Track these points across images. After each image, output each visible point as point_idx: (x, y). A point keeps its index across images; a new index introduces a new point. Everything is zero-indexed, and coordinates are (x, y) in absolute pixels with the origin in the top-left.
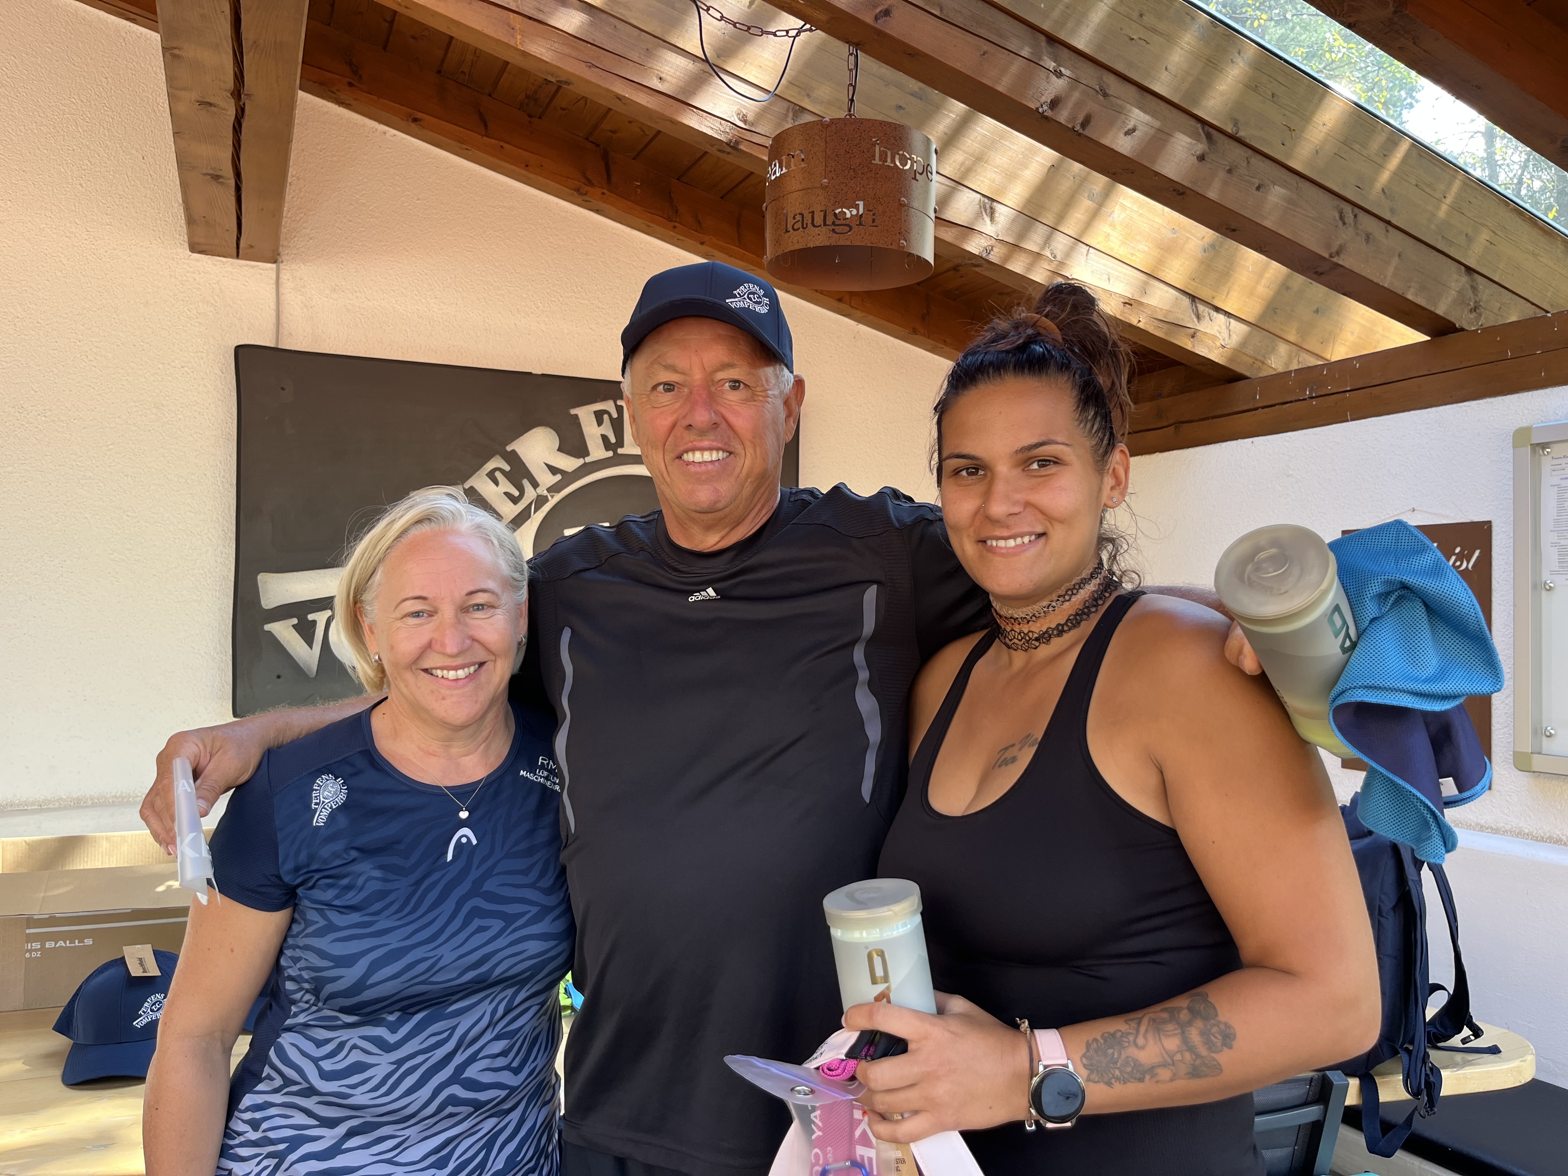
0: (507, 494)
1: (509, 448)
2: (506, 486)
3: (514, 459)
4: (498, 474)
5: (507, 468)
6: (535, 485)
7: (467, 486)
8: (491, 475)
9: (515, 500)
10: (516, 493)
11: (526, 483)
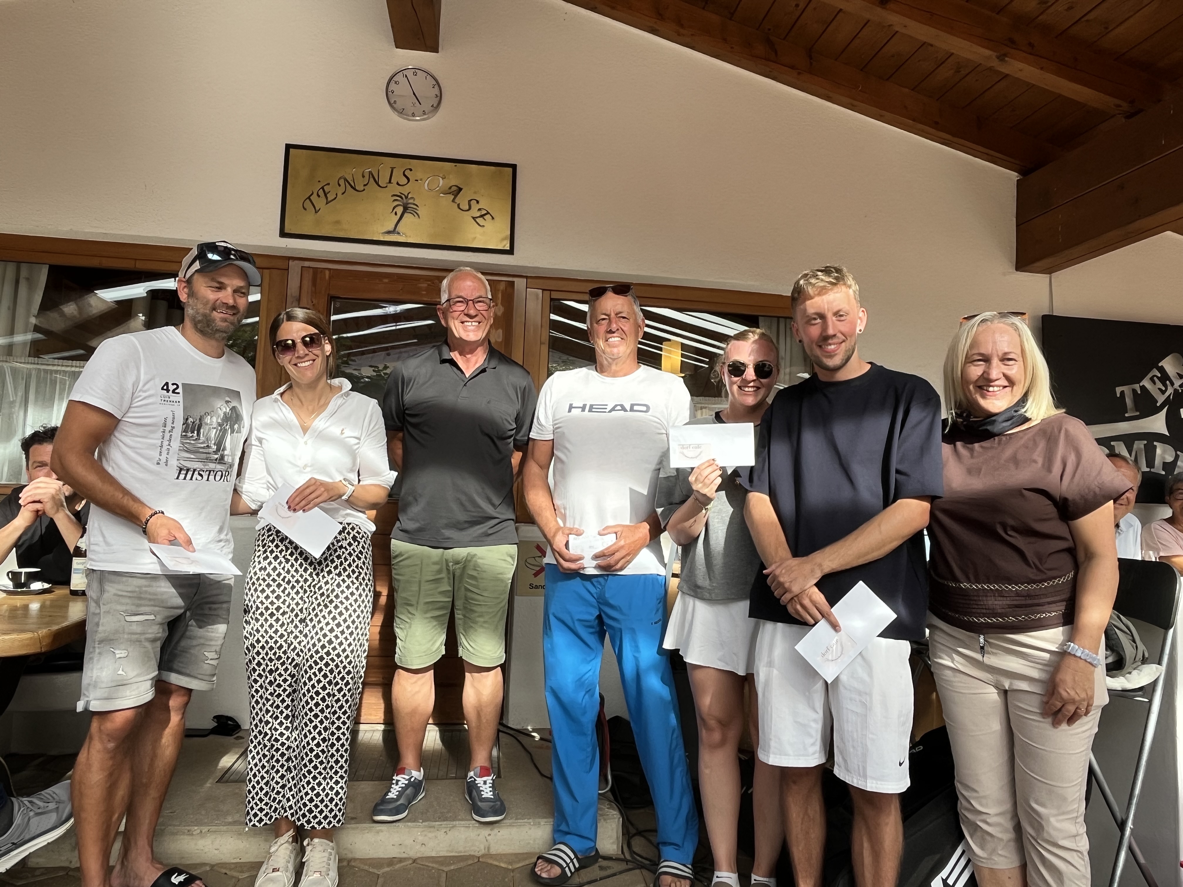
0: (1159, 389)
1: (1160, 365)
2: (1160, 385)
3: (1162, 370)
4: (1155, 378)
5: (1159, 375)
6: (1172, 384)
7: (1141, 384)
8: (1152, 379)
9: (1163, 392)
10: (1164, 389)
11: (1168, 382)
